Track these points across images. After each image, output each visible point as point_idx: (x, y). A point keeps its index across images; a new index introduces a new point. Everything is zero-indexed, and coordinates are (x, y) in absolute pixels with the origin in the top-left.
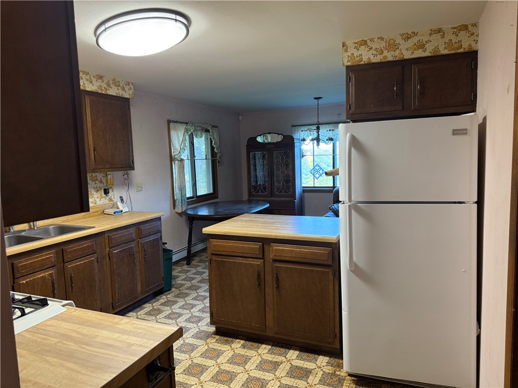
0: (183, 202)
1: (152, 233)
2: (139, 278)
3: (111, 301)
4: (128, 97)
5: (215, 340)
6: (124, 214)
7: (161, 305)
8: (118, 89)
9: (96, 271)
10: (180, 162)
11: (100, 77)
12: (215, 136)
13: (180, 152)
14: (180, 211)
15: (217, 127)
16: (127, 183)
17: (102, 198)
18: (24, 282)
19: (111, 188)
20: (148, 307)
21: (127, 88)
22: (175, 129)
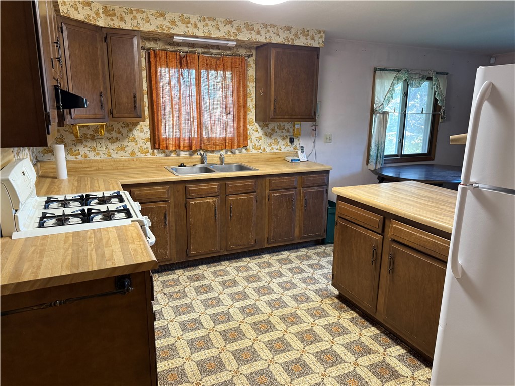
0: (379, 159)
1: (316, 185)
2: (297, 223)
3: (266, 236)
4: (318, 46)
5: (331, 302)
6: (301, 163)
7: (315, 254)
8: (307, 39)
9: (254, 208)
10: (382, 115)
11: (288, 29)
12: (441, 84)
13: (383, 104)
14: (373, 168)
15: (447, 74)
16: (315, 133)
17: (287, 146)
18: (193, 202)
19: (297, 137)
20: (303, 251)
21: (317, 37)
22: (381, 78)
